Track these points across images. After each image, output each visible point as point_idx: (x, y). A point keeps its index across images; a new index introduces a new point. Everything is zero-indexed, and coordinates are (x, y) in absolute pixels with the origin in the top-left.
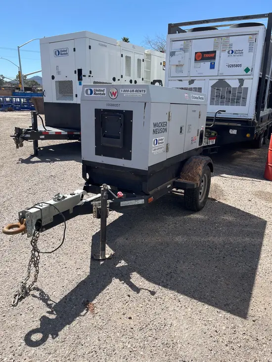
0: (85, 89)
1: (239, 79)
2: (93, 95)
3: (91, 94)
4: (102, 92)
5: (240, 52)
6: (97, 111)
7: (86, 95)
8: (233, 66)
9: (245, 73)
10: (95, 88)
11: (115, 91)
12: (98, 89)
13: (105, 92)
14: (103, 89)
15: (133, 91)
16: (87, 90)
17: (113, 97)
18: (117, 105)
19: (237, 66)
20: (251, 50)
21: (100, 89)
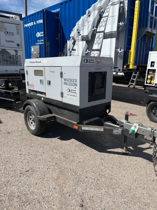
0: (83, 59)
1: (15, 50)
2: (88, 63)
3: (87, 62)
4: (93, 61)
5: (12, 34)
6: (90, 73)
7: (83, 63)
8: (9, 41)
9: (17, 47)
10: (89, 59)
11: (99, 60)
12: (90, 59)
13: (95, 61)
14: (93, 59)
15: (107, 61)
16: (84, 60)
17: (98, 64)
18: (100, 69)
19: (12, 42)
20: (18, 33)
21: (92, 59)
